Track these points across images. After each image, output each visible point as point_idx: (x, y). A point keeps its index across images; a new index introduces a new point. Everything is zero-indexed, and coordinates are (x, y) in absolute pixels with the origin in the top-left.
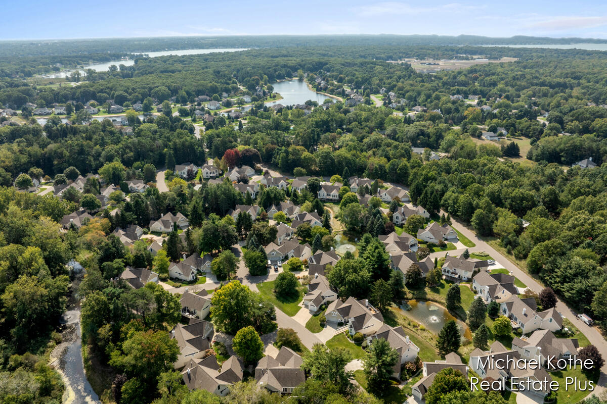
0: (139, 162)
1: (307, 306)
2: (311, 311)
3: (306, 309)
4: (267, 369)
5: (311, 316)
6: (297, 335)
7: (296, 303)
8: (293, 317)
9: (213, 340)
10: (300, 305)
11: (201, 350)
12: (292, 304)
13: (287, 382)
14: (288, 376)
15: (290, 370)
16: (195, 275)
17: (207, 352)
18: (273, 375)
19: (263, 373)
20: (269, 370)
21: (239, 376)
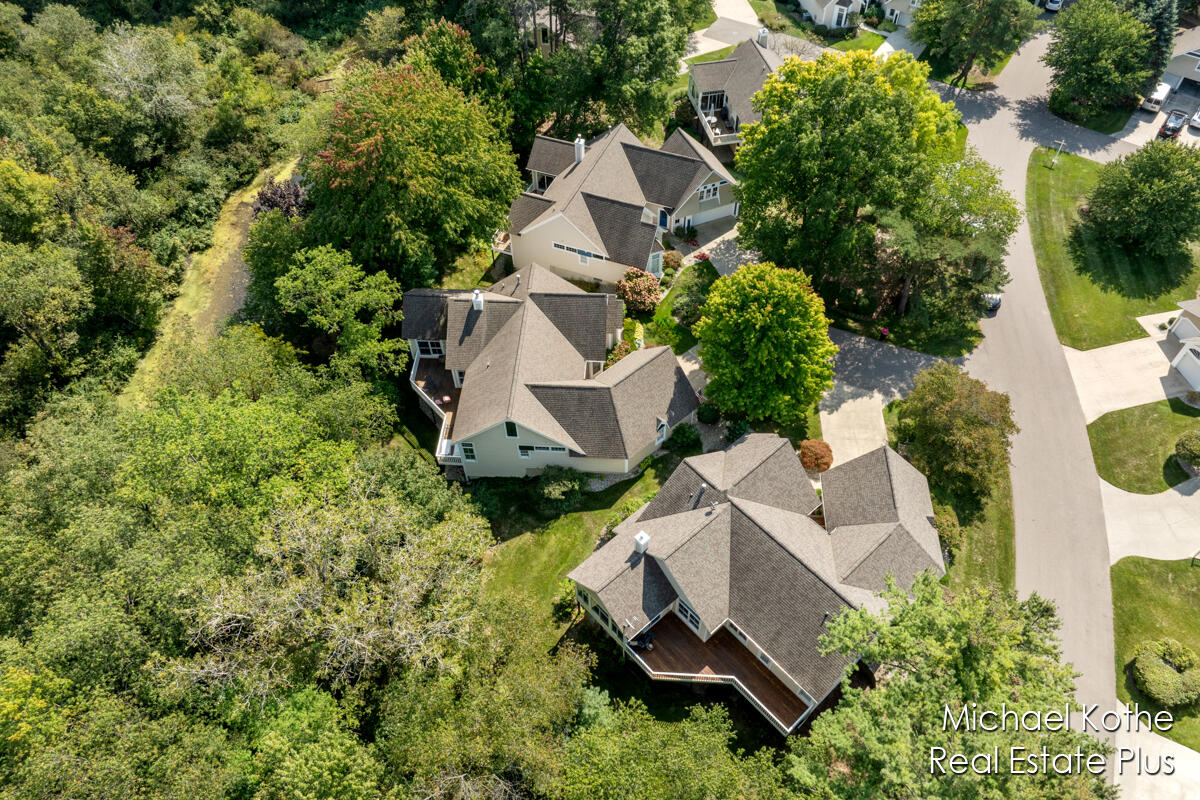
1: (1172, 345)
2: (1175, 377)
3: (1160, 355)
4: (723, 497)
5: (1158, 394)
6: (1015, 438)
7: (1136, 302)
8: (1070, 353)
9: (705, 249)
10: (1150, 321)
11: (616, 257)
12: (1114, 298)
13: (761, 615)
14: (783, 593)
15: (812, 576)
16: (851, 16)
17: (629, 278)
18: (728, 538)
19: (698, 502)
20: (726, 505)
21: (625, 438)
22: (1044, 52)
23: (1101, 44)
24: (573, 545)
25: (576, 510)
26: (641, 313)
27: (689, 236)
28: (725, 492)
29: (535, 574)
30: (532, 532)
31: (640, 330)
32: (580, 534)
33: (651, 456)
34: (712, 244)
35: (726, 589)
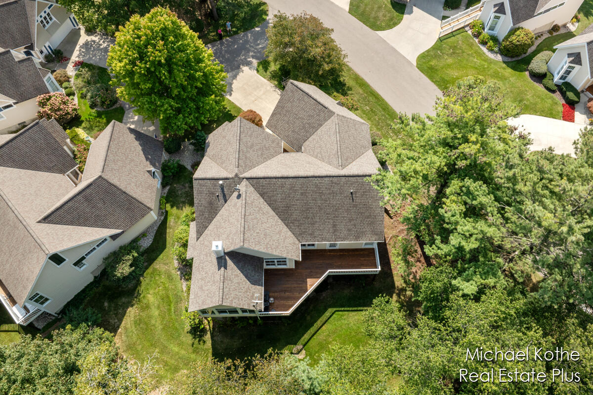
4: (238, 179)
6: (333, 36)
9: (75, 57)
13: (317, 225)
14: (319, 202)
15: (327, 179)
17: (42, 104)
18: (262, 200)
19: (224, 196)
20: (244, 182)
21: (139, 199)
24: (166, 289)
25: (147, 268)
26: (71, 121)
27: (57, 57)
28: (236, 175)
29: (160, 327)
30: (132, 306)
31: (80, 132)
32: (163, 278)
33: (162, 197)
34: (76, 53)
35: (285, 229)
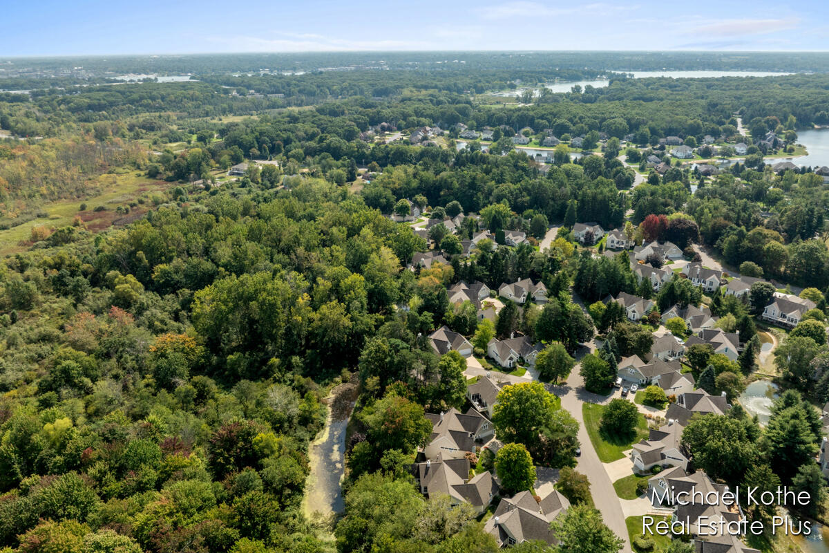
0: (532, 210)
1: (632, 459)
2: (635, 468)
3: (631, 462)
5: (632, 473)
7: (622, 447)
8: (605, 464)
9: (487, 445)
10: (626, 453)
11: (462, 449)
12: (615, 447)
13: (532, 536)
14: (536, 528)
16: (514, 363)
17: (467, 455)
18: (519, 517)
19: (509, 509)
20: (516, 509)
21: (481, 499)
22: (579, 372)
23: (595, 368)
26: (473, 466)
27: (480, 442)
28: (515, 505)
31: (473, 471)
33: (488, 506)
34: (488, 444)
35: (521, 531)
